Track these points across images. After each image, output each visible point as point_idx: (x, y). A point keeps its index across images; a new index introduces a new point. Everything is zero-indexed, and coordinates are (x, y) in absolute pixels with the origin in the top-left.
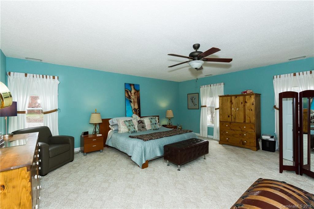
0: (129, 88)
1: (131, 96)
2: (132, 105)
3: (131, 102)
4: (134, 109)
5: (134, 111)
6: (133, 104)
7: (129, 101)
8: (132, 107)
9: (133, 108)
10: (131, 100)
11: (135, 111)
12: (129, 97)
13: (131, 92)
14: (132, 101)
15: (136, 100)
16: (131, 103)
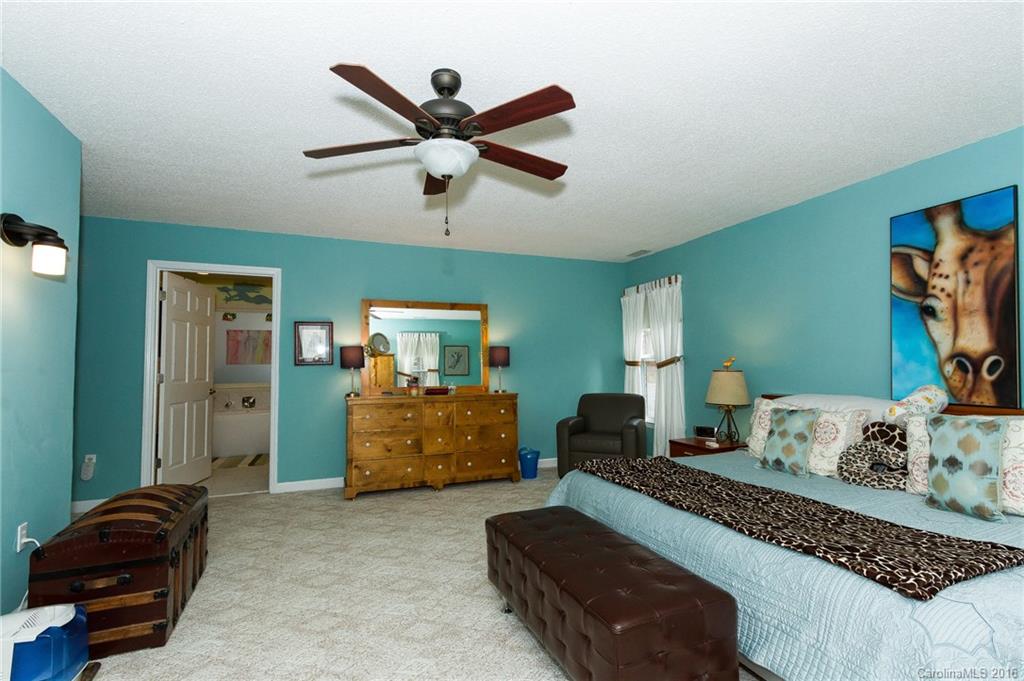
0: (922, 238)
1: (936, 282)
2: (940, 330)
3: (929, 312)
4: (951, 357)
5: (949, 368)
6: (950, 323)
7: (917, 311)
8: (934, 345)
9: (945, 349)
10: (931, 302)
11: (961, 366)
12: (920, 287)
13: (929, 255)
14: (941, 305)
15: (975, 298)
16: (931, 323)
